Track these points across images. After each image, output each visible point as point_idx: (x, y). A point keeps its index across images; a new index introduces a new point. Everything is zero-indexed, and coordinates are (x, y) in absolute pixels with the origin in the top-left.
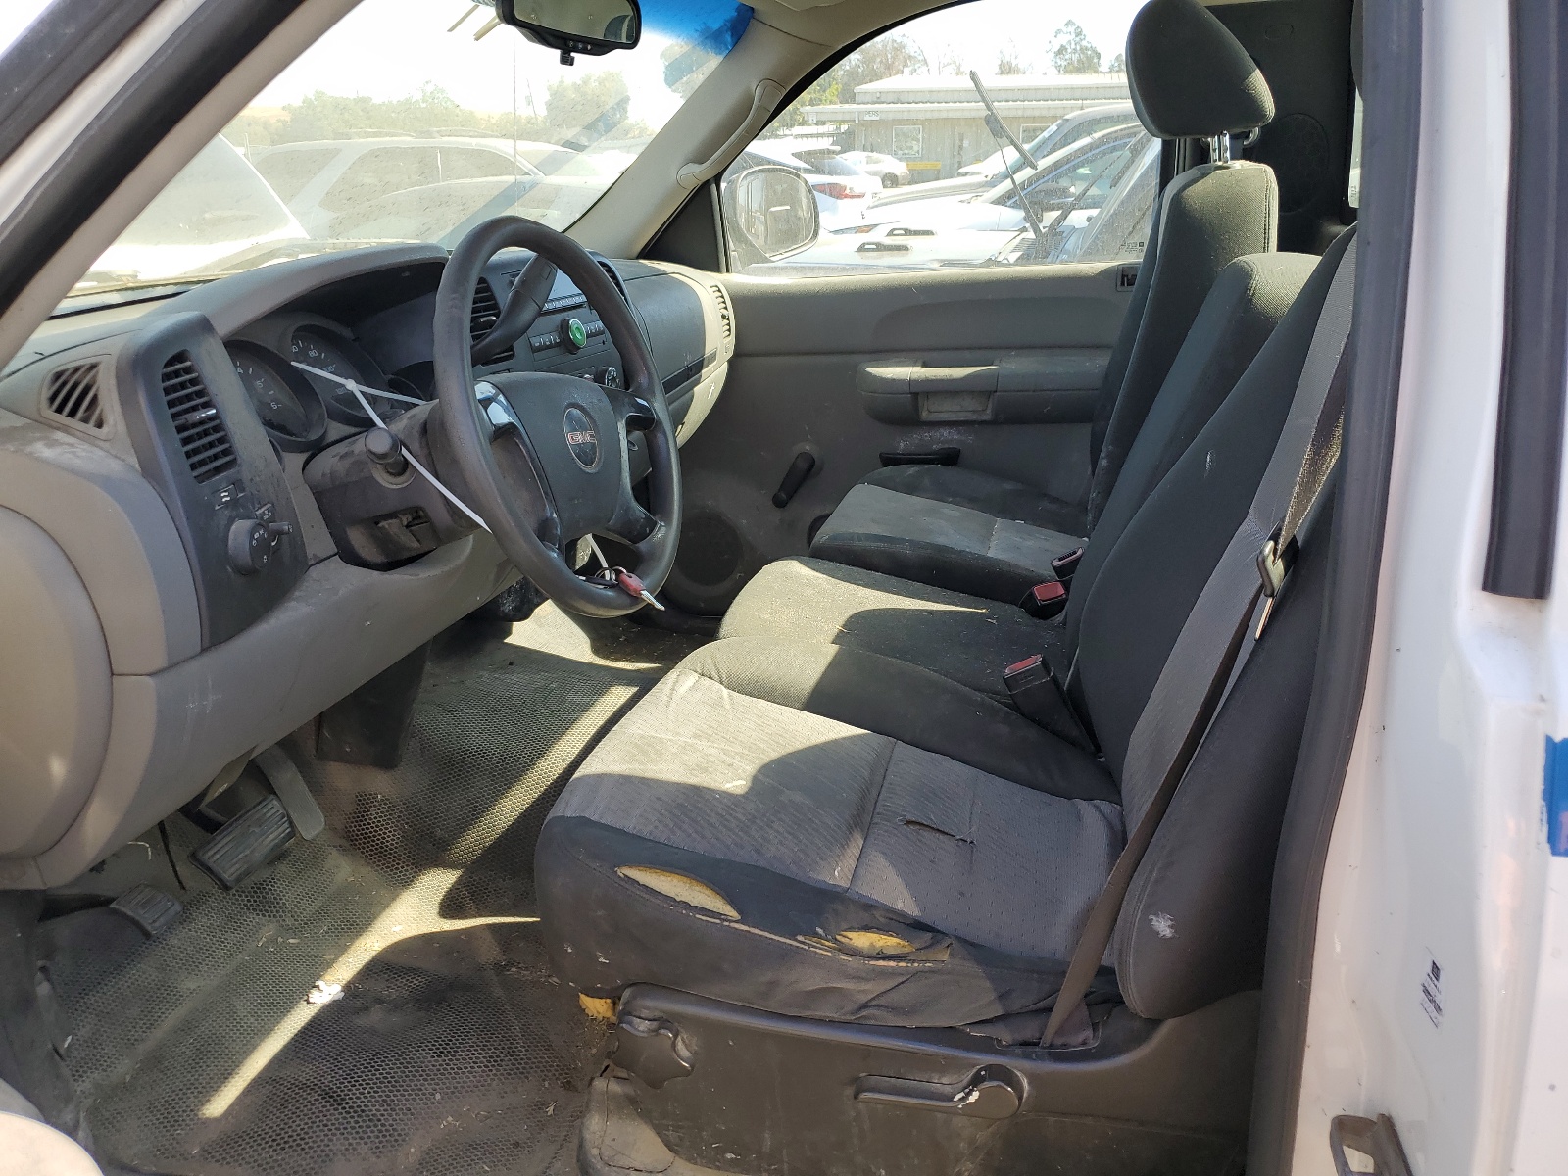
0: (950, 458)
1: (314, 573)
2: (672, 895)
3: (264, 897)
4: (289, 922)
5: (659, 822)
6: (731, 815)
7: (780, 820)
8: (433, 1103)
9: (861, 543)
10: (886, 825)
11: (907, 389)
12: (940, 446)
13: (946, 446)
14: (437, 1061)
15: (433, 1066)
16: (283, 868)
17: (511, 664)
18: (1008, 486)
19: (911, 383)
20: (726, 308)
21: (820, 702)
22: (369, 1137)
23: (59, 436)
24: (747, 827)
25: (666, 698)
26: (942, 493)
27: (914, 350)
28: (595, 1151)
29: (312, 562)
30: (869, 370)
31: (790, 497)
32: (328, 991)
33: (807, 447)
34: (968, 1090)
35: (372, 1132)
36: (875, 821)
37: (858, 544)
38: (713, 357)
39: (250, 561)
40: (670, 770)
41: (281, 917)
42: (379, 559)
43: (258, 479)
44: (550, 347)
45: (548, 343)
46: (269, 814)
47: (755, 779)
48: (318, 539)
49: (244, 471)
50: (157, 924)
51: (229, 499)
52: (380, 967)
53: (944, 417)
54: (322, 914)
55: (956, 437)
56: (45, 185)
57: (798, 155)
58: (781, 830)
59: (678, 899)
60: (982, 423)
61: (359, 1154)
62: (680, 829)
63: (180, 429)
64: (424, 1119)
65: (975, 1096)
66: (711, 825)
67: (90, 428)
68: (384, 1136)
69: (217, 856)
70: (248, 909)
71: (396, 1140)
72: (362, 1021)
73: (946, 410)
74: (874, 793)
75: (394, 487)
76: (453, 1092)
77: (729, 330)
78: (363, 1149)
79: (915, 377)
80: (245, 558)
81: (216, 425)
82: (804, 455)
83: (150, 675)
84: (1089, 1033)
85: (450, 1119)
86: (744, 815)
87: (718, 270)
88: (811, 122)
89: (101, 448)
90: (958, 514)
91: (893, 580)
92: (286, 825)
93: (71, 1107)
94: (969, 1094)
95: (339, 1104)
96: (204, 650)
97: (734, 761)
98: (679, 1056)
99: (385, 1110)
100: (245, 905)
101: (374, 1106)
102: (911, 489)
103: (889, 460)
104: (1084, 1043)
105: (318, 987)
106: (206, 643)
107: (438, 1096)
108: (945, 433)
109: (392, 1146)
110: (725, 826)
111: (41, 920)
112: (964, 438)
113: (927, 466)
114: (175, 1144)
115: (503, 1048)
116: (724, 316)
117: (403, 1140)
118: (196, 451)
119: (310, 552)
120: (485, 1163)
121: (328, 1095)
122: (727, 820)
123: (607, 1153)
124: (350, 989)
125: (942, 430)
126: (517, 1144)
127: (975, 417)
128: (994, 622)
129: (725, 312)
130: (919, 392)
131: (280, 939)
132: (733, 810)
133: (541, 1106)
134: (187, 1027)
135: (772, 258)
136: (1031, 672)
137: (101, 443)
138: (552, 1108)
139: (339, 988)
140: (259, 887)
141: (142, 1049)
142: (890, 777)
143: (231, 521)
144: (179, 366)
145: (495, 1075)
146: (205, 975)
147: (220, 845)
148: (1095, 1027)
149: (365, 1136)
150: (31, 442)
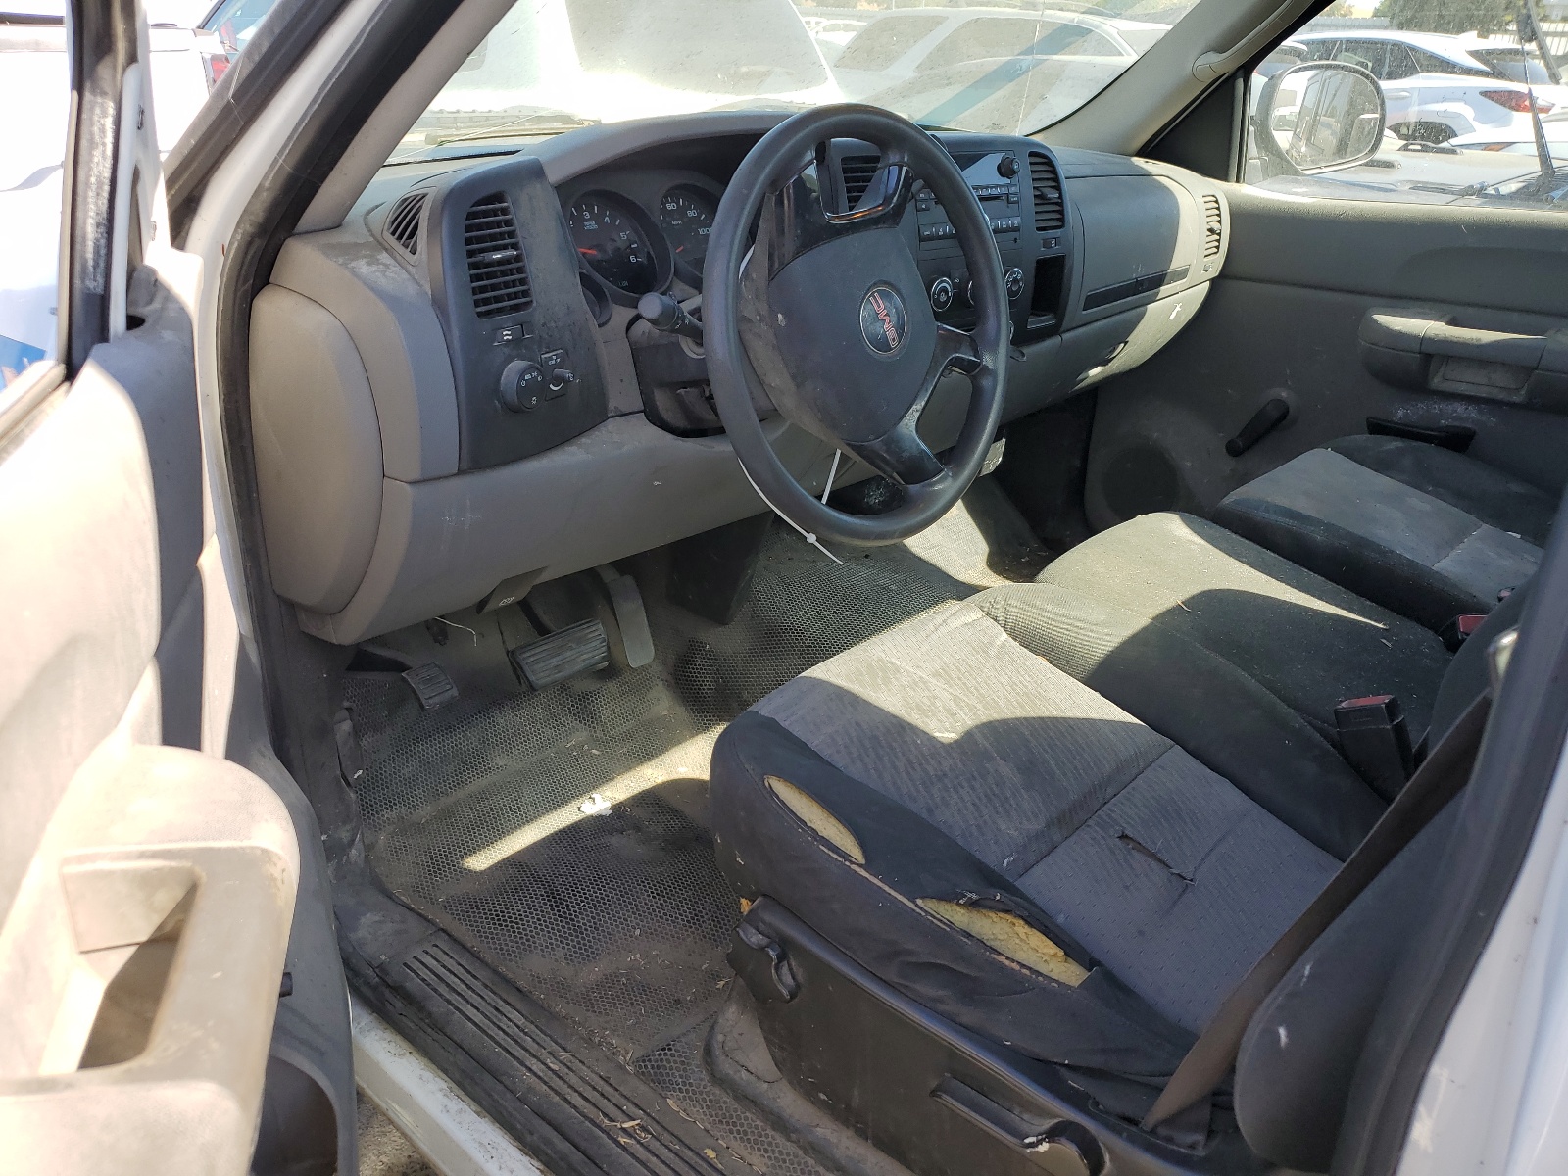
0: (1458, 441)
1: (611, 424)
2: (806, 820)
3: (585, 706)
4: (599, 734)
5: (845, 747)
6: (921, 765)
7: (973, 788)
8: (631, 936)
9: (1266, 515)
10: (1096, 832)
11: (1416, 347)
12: (1450, 422)
13: (1457, 424)
14: (650, 901)
15: (646, 904)
16: (612, 686)
17: (867, 556)
18: (1516, 487)
19: (1424, 340)
20: (1219, 222)
21: (1105, 678)
22: (568, 944)
23: (384, 257)
24: (932, 783)
25: (932, 628)
26: (1422, 479)
27: (1443, 301)
28: (720, 1037)
29: (613, 414)
30: (1376, 317)
31: (1248, 448)
32: (598, 803)
33: (1284, 394)
34: (1040, 1137)
35: (572, 940)
36: (1090, 822)
37: (1261, 515)
38: (1182, 274)
39: (516, 400)
40: (889, 700)
41: (594, 728)
42: (679, 422)
43: (553, 325)
44: (944, 237)
45: (941, 233)
46: (591, 636)
47: (969, 736)
48: (623, 391)
49: (537, 314)
50: (431, 701)
51: (510, 338)
52: (651, 800)
53: (1463, 388)
54: (629, 736)
55: (1474, 415)
56: (373, 23)
57: (1475, 54)
58: (967, 798)
59: (809, 824)
60: (1513, 405)
61: (554, 955)
62: (862, 761)
63: (474, 266)
64: (618, 946)
65: (1044, 1147)
66: (895, 768)
67: (406, 253)
68: (580, 948)
69: (532, 659)
70: (571, 713)
71: (588, 956)
72: (615, 840)
73: (1464, 380)
74: (1110, 791)
75: (695, 356)
76: (651, 933)
77: (1218, 247)
78: (560, 952)
79: (1431, 333)
80: (512, 396)
81: (515, 268)
82: (1279, 402)
83: (410, 483)
84: (1200, 1137)
85: (638, 956)
86: (935, 770)
87: (1224, 178)
88: (1553, 17)
89: (409, 274)
90: (1427, 507)
91: (1288, 565)
92: (604, 649)
93: (348, 827)
94: (1039, 1142)
95: (557, 906)
96: (461, 472)
97: (961, 712)
98: (780, 980)
99: (591, 927)
100: (569, 709)
101: (583, 919)
102: (1382, 466)
103: (1377, 428)
104: (1192, 1146)
105: (594, 799)
106: (465, 466)
107: (638, 932)
108: (1460, 408)
109: (584, 960)
110: (908, 773)
111: (349, 669)
112: (1483, 418)
113: (1415, 444)
114: (431, 888)
115: (710, 911)
116: (1212, 231)
117: (594, 958)
118: (483, 289)
119: (612, 405)
120: (644, 1007)
121: (552, 894)
122: (914, 768)
123: (730, 1044)
124: (618, 809)
125: (1456, 404)
126: (678, 1001)
127: (1502, 396)
128: (1389, 645)
129: (1216, 226)
130: (1432, 354)
131: (586, 747)
132: (927, 760)
133: (717, 977)
134: (481, 796)
135: (1305, 172)
136: (1370, 712)
137: (410, 268)
138: (722, 983)
139: (608, 804)
140: (585, 697)
141: (445, 801)
142: (1139, 781)
143: (509, 359)
144: (498, 205)
145: (693, 933)
146: (515, 757)
147: (538, 650)
148: (1211, 1134)
149: (565, 941)
150: (356, 258)
